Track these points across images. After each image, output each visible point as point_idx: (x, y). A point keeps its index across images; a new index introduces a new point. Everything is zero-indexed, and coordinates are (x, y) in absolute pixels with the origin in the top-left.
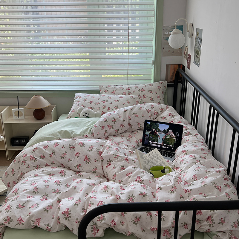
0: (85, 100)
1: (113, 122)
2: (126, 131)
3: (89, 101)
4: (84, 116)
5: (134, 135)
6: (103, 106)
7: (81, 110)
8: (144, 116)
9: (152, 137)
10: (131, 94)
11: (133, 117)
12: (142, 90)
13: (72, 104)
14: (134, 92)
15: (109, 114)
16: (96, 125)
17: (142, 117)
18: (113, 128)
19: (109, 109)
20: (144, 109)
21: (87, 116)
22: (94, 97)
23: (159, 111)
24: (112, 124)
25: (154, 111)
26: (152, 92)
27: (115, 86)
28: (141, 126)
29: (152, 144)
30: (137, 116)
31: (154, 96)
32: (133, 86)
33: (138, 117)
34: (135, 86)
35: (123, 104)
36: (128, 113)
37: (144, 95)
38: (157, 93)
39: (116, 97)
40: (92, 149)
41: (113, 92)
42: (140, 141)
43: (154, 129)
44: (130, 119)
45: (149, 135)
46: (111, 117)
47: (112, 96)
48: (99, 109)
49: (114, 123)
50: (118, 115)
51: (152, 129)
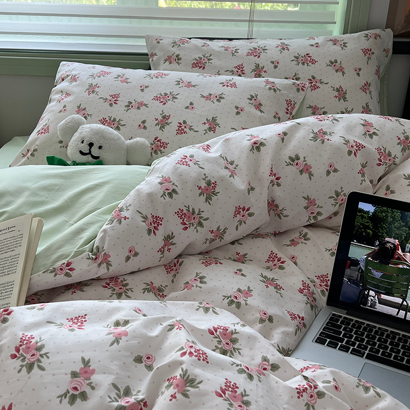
0: (92, 89)
1: (203, 198)
2: (256, 234)
3: (104, 92)
4: (81, 153)
5: (292, 251)
6: (160, 118)
7: (72, 129)
8: (335, 171)
9: (378, 274)
10: (263, 74)
11: (289, 173)
12: (306, 59)
13: (46, 101)
14: (276, 67)
15: (184, 161)
16: (121, 210)
17: (328, 173)
18: (200, 224)
19: (181, 131)
20: (336, 139)
21: (93, 157)
22: (126, 81)
23: (396, 151)
24: (199, 203)
25: (378, 149)
26: (340, 70)
27: (205, 41)
28: (319, 214)
29: (378, 305)
30: (306, 170)
31: (350, 82)
32: (272, 44)
33: (311, 175)
34: (279, 42)
35: (238, 113)
36: (267, 155)
37: (314, 78)
38: (358, 74)
39: (209, 82)
40: (87, 390)
41: (199, 65)
42: (318, 281)
43: (392, 240)
44: (276, 180)
45: (367, 262)
46: (193, 175)
47: (193, 76)
48: (143, 125)
49: (208, 199)
50: (223, 162)
51: (381, 238)
